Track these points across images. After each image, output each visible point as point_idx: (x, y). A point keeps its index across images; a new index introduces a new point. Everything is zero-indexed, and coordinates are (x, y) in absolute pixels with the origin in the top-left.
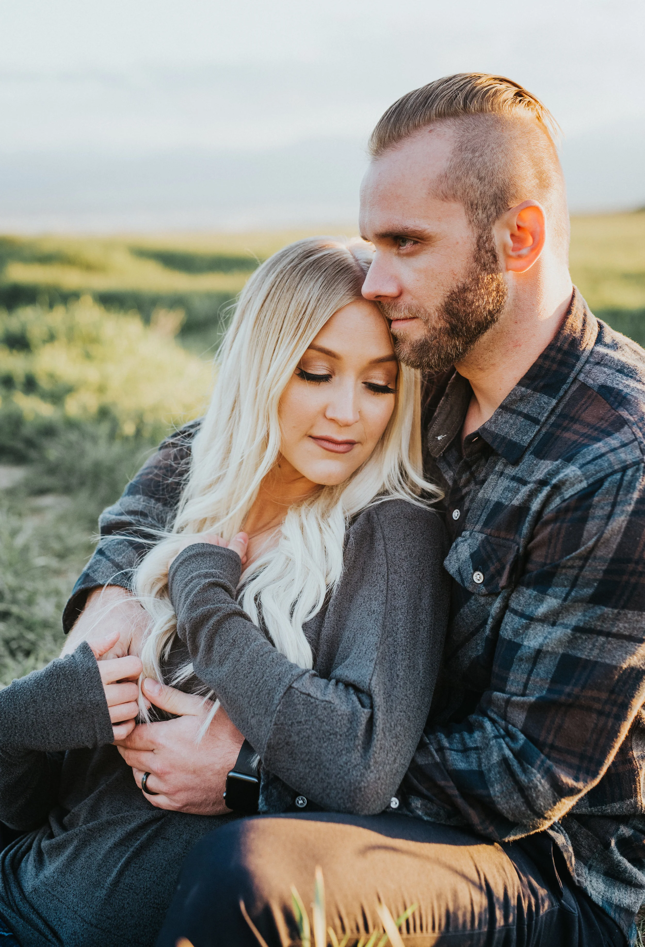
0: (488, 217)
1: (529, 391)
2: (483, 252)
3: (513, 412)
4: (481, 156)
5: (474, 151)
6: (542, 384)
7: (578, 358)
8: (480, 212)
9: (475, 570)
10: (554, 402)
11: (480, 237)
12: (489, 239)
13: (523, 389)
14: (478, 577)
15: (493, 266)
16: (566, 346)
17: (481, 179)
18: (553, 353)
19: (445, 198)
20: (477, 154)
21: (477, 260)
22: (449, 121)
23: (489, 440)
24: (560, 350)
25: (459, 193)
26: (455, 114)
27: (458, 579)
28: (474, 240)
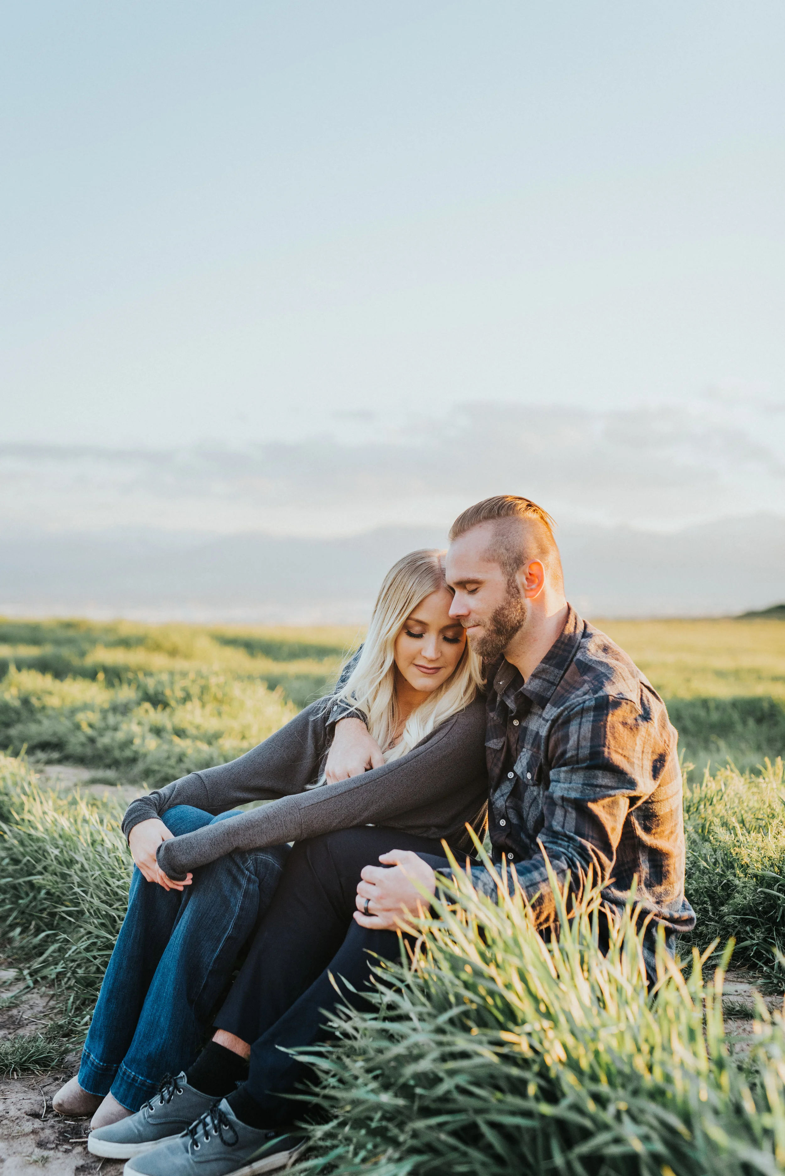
0: (513, 570)
1: (547, 666)
2: (511, 588)
3: (540, 678)
4: (507, 538)
5: (503, 536)
6: (554, 662)
7: (573, 647)
8: (508, 567)
9: (528, 772)
10: (562, 672)
11: (509, 580)
12: (514, 581)
13: (544, 665)
14: (529, 776)
15: (517, 595)
16: (566, 641)
17: (507, 550)
18: (559, 645)
19: (489, 561)
20: (505, 537)
21: (508, 592)
22: (490, 521)
23: (528, 695)
24: (563, 643)
25: (496, 558)
26: (493, 517)
27: (522, 777)
28: (506, 582)
